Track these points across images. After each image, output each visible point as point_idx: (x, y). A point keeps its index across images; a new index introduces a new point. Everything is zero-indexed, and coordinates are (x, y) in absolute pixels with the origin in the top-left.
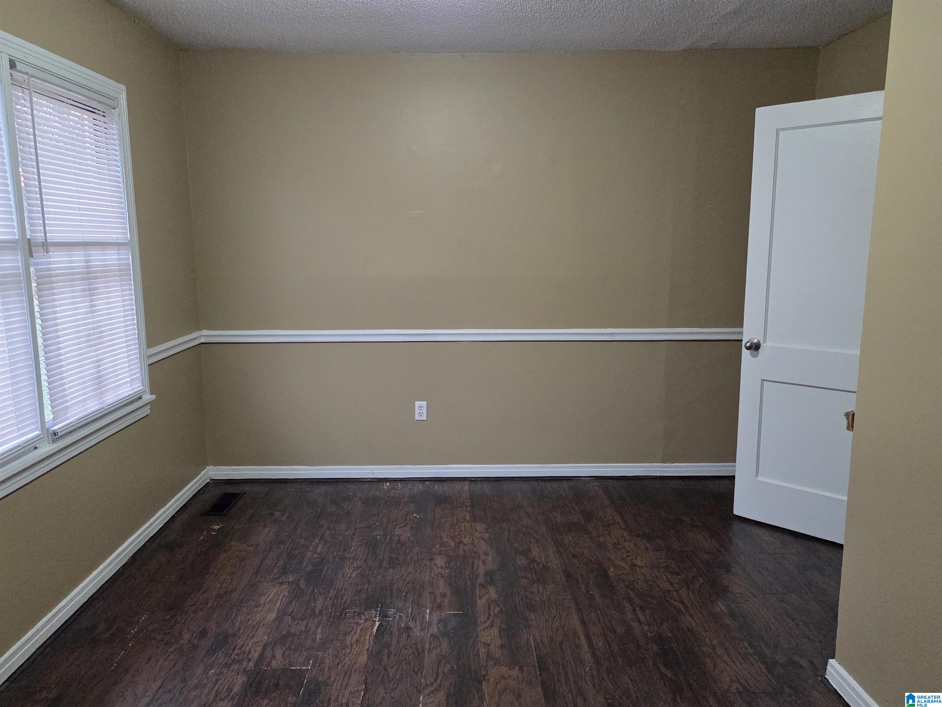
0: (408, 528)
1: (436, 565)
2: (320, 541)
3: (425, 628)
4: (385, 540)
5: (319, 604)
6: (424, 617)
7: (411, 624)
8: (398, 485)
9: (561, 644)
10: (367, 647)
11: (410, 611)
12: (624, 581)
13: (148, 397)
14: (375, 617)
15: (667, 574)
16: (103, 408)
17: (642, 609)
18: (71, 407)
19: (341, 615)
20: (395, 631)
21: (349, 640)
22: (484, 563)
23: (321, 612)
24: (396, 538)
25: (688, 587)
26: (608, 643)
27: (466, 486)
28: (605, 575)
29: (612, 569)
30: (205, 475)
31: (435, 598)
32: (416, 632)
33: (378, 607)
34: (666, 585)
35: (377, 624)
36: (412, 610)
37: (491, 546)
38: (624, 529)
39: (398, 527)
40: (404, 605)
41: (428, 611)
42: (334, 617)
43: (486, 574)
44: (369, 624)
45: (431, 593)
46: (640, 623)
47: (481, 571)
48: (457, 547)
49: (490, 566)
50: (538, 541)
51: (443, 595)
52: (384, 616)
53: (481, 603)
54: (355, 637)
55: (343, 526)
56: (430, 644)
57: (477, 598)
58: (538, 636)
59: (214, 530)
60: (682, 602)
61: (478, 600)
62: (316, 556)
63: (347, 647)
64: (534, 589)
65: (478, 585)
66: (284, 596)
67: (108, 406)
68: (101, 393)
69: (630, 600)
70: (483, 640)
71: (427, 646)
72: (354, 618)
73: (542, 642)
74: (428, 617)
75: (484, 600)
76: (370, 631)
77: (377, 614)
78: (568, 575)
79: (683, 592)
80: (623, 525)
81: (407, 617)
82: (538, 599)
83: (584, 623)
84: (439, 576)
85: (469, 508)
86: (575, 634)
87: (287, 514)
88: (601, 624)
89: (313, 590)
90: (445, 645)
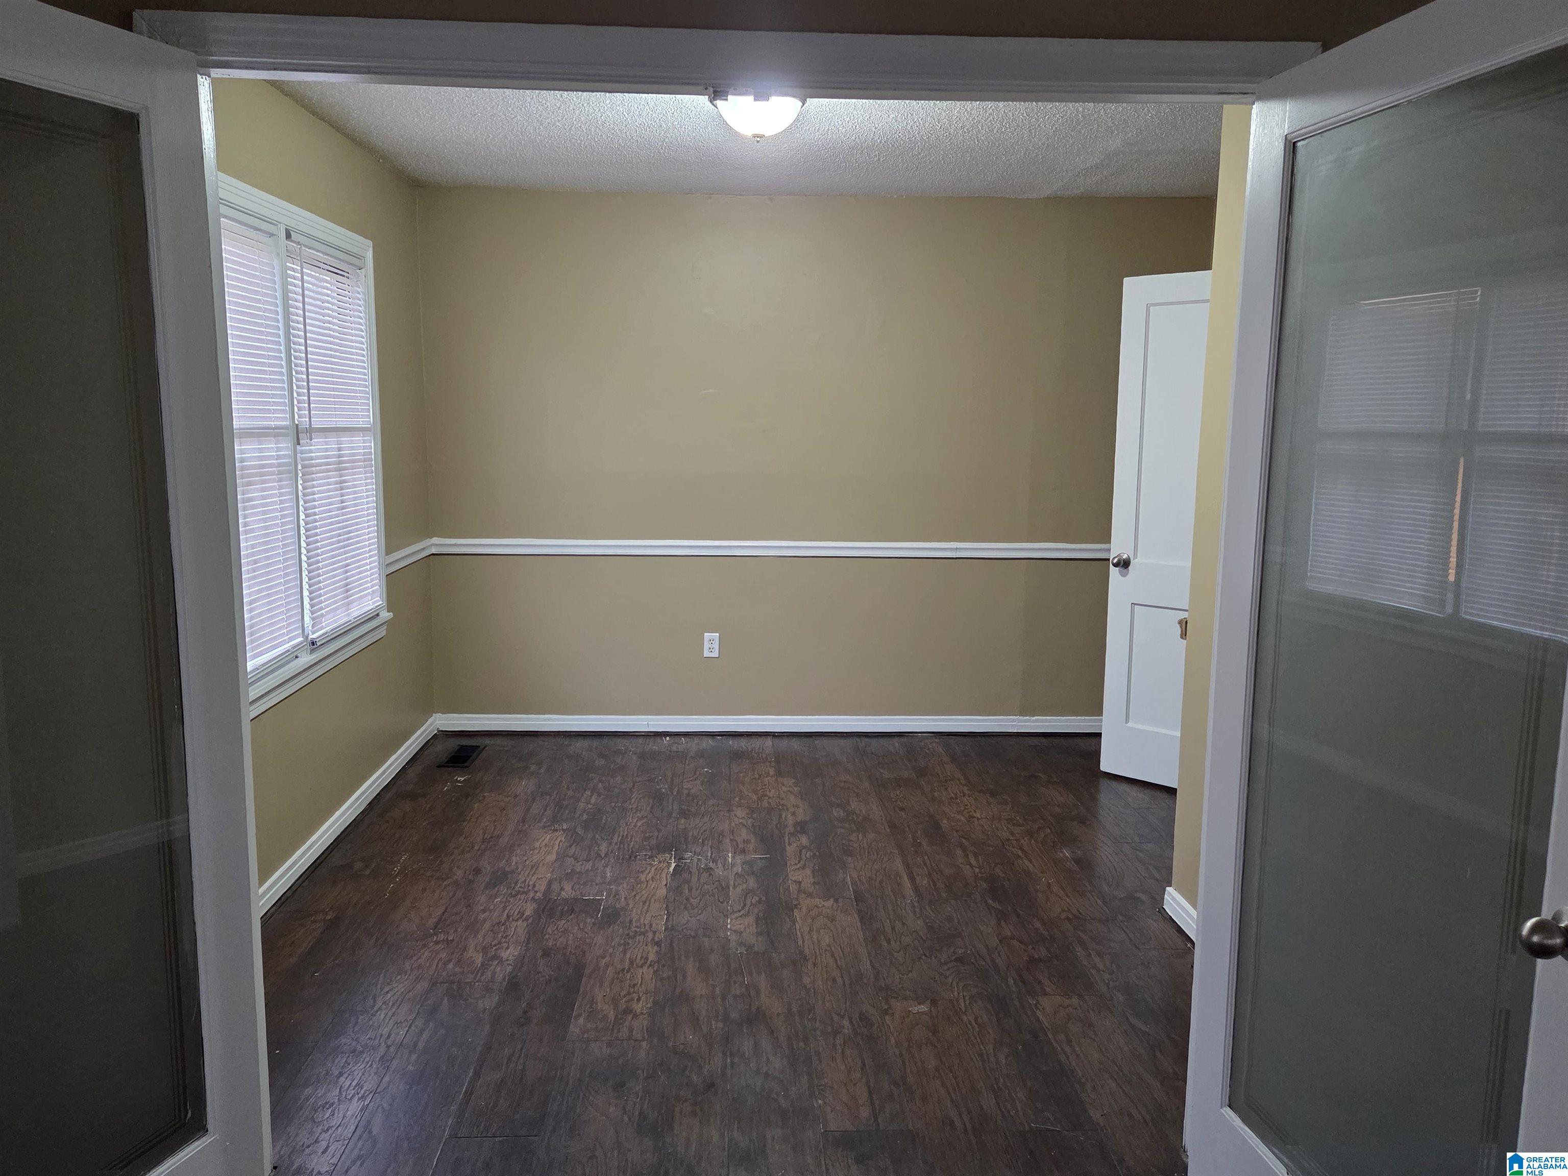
0: (698, 782)
1: (735, 815)
2: (592, 793)
3: (728, 868)
4: (672, 793)
5: (604, 848)
6: (725, 859)
7: (711, 865)
8: (681, 739)
9: (881, 882)
10: (665, 883)
11: (709, 855)
12: (957, 831)
13: (386, 615)
14: (670, 859)
15: (1009, 826)
16: (350, 621)
17: (976, 855)
18: (326, 615)
19: (630, 857)
20: (694, 870)
21: (643, 877)
22: (794, 814)
23: (606, 855)
24: (685, 792)
25: (1032, 837)
26: (934, 882)
27: (769, 742)
28: (937, 826)
29: (945, 821)
30: (431, 725)
31: (737, 845)
32: (719, 871)
33: (672, 851)
34: (1005, 834)
35: (673, 865)
36: (712, 854)
37: (802, 799)
38: (965, 785)
39: (685, 780)
40: (702, 850)
41: (730, 855)
42: (623, 859)
43: (796, 824)
44: (663, 865)
45: (731, 840)
46: (971, 866)
47: (791, 820)
48: (760, 799)
49: (800, 817)
50: (858, 795)
51: (747, 842)
52: (679, 858)
53: (790, 850)
54: (650, 876)
55: (619, 779)
56: (735, 880)
57: (787, 844)
58: (855, 875)
59: (459, 782)
60: (1021, 849)
61: (788, 848)
62: (590, 806)
63: (643, 882)
64: (853, 837)
65: (787, 833)
66: (561, 841)
67: (354, 618)
68: (349, 604)
69: (961, 846)
70: (793, 879)
71: (732, 883)
72: (645, 860)
73: (860, 880)
74: (730, 860)
75: (794, 845)
76: (666, 871)
77: (671, 857)
78: (893, 826)
79: (1025, 842)
80: (963, 782)
81: (707, 859)
82: (856, 845)
83: (907, 866)
84: (741, 826)
85: (773, 764)
86: (898, 875)
87: (545, 767)
88: (927, 867)
89: (594, 837)
90: (752, 883)
